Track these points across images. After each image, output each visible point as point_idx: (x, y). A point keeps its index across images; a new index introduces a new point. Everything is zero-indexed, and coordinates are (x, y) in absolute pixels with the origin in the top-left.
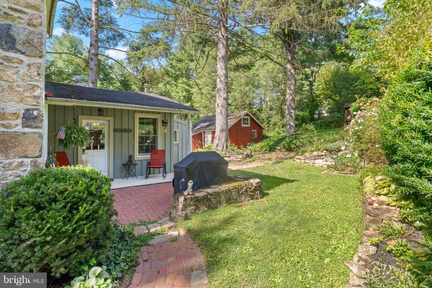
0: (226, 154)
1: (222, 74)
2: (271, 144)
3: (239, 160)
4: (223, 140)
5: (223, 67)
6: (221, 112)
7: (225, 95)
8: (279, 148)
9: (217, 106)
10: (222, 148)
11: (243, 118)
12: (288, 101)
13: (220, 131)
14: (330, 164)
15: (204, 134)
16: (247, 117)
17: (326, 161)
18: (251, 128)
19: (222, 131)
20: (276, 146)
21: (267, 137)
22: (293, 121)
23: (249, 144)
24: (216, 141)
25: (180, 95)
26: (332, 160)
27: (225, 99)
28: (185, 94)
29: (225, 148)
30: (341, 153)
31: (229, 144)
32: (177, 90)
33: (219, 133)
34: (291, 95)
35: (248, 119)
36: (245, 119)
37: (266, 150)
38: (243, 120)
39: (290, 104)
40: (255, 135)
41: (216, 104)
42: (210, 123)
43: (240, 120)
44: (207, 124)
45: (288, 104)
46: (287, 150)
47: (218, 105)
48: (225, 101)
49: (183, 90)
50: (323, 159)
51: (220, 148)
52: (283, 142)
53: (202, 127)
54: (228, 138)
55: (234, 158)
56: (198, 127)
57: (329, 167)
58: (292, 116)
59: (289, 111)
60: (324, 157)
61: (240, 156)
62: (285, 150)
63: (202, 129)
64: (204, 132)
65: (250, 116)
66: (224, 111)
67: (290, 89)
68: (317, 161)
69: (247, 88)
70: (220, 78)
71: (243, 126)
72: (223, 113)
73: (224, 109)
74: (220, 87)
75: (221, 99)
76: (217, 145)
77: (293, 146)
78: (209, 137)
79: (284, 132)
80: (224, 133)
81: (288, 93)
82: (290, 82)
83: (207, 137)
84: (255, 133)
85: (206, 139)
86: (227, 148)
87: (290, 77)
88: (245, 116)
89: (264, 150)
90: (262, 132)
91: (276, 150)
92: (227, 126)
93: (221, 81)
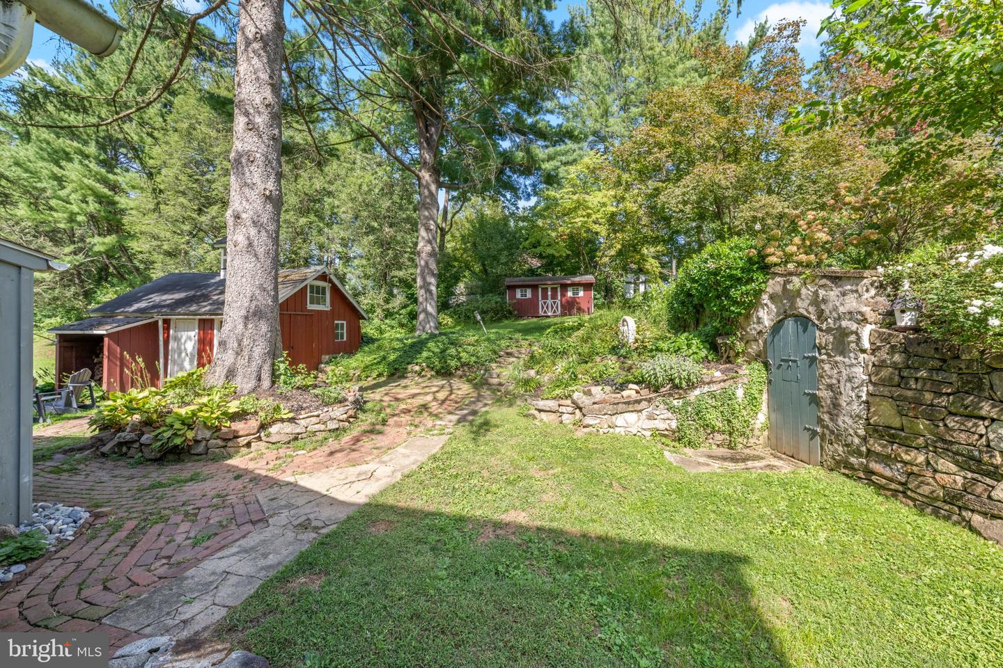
0: (277, 409)
1: (258, 100)
2: (392, 357)
3: (332, 425)
4: (260, 350)
5: (264, 76)
6: (250, 245)
7: (271, 185)
8: (417, 368)
9: (230, 221)
10: (252, 384)
11: (312, 287)
12: (424, 255)
13: (246, 318)
14: (662, 425)
15: (167, 329)
16: (321, 284)
17: (651, 417)
18: (333, 314)
19: (254, 315)
20: (408, 363)
21: (371, 341)
22: (433, 303)
23: (326, 358)
24: (223, 358)
25: (75, 208)
26: (670, 415)
27: (268, 198)
28: (93, 207)
29: (266, 383)
30: (697, 392)
31: (282, 366)
32: (62, 193)
33: (241, 327)
34: (429, 242)
35: (324, 289)
36: (318, 287)
37: (380, 375)
38: (312, 292)
39: (427, 263)
40: (342, 335)
41: (229, 213)
42: (192, 293)
43: (304, 290)
44: (178, 296)
45: (423, 263)
46: (438, 373)
47: (237, 217)
48: (269, 207)
49: (85, 196)
50: (640, 411)
51: (243, 383)
52: (425, 354)
53: (154, 307)
54: (280, 345)
55: (314, 420)
56: (143, 305)
57: (657, 433)
58: (430, 292)
59: (424, 279)
60: (644, 404)
61: (338, 412)
62: (433, 373)
63: (159, 313)
64: (167, 322)
65: (331, 281)
66: (262, 243)
67: (428, 229)
68: (619, 420)
69: (303, 221)
70: (247, 114)
71: (310, 307)
72: (261, 251)
73: (263, 233)
74: (247, 147)
75: (253, 195)
76: (231, 374)
77: (453, 363)
78: (188, 340)
79: (392, 327)
80: (264, 327)
81: (423, 238)
82: (427, 213)
83: (177, 339)
84: (342, 329)
85: (172, 345)
86: (273, 383)
87: (428, 200)
88: (315, 279)
89: (374, 375)
90: (359, 328)
91: (409, 375)
92: (275, 298)
93: (251, 126)
